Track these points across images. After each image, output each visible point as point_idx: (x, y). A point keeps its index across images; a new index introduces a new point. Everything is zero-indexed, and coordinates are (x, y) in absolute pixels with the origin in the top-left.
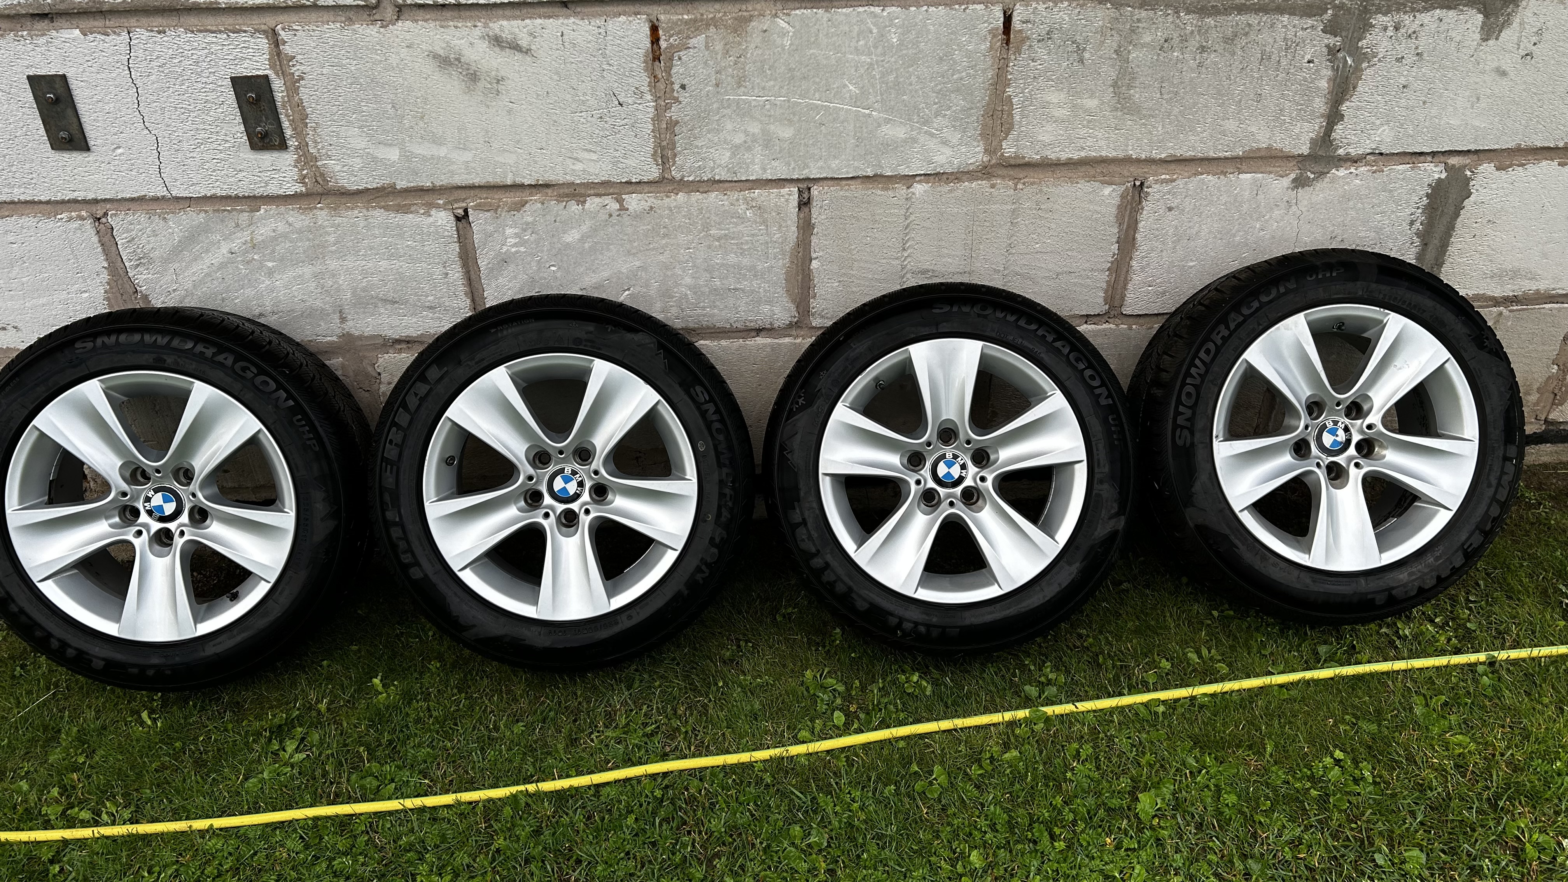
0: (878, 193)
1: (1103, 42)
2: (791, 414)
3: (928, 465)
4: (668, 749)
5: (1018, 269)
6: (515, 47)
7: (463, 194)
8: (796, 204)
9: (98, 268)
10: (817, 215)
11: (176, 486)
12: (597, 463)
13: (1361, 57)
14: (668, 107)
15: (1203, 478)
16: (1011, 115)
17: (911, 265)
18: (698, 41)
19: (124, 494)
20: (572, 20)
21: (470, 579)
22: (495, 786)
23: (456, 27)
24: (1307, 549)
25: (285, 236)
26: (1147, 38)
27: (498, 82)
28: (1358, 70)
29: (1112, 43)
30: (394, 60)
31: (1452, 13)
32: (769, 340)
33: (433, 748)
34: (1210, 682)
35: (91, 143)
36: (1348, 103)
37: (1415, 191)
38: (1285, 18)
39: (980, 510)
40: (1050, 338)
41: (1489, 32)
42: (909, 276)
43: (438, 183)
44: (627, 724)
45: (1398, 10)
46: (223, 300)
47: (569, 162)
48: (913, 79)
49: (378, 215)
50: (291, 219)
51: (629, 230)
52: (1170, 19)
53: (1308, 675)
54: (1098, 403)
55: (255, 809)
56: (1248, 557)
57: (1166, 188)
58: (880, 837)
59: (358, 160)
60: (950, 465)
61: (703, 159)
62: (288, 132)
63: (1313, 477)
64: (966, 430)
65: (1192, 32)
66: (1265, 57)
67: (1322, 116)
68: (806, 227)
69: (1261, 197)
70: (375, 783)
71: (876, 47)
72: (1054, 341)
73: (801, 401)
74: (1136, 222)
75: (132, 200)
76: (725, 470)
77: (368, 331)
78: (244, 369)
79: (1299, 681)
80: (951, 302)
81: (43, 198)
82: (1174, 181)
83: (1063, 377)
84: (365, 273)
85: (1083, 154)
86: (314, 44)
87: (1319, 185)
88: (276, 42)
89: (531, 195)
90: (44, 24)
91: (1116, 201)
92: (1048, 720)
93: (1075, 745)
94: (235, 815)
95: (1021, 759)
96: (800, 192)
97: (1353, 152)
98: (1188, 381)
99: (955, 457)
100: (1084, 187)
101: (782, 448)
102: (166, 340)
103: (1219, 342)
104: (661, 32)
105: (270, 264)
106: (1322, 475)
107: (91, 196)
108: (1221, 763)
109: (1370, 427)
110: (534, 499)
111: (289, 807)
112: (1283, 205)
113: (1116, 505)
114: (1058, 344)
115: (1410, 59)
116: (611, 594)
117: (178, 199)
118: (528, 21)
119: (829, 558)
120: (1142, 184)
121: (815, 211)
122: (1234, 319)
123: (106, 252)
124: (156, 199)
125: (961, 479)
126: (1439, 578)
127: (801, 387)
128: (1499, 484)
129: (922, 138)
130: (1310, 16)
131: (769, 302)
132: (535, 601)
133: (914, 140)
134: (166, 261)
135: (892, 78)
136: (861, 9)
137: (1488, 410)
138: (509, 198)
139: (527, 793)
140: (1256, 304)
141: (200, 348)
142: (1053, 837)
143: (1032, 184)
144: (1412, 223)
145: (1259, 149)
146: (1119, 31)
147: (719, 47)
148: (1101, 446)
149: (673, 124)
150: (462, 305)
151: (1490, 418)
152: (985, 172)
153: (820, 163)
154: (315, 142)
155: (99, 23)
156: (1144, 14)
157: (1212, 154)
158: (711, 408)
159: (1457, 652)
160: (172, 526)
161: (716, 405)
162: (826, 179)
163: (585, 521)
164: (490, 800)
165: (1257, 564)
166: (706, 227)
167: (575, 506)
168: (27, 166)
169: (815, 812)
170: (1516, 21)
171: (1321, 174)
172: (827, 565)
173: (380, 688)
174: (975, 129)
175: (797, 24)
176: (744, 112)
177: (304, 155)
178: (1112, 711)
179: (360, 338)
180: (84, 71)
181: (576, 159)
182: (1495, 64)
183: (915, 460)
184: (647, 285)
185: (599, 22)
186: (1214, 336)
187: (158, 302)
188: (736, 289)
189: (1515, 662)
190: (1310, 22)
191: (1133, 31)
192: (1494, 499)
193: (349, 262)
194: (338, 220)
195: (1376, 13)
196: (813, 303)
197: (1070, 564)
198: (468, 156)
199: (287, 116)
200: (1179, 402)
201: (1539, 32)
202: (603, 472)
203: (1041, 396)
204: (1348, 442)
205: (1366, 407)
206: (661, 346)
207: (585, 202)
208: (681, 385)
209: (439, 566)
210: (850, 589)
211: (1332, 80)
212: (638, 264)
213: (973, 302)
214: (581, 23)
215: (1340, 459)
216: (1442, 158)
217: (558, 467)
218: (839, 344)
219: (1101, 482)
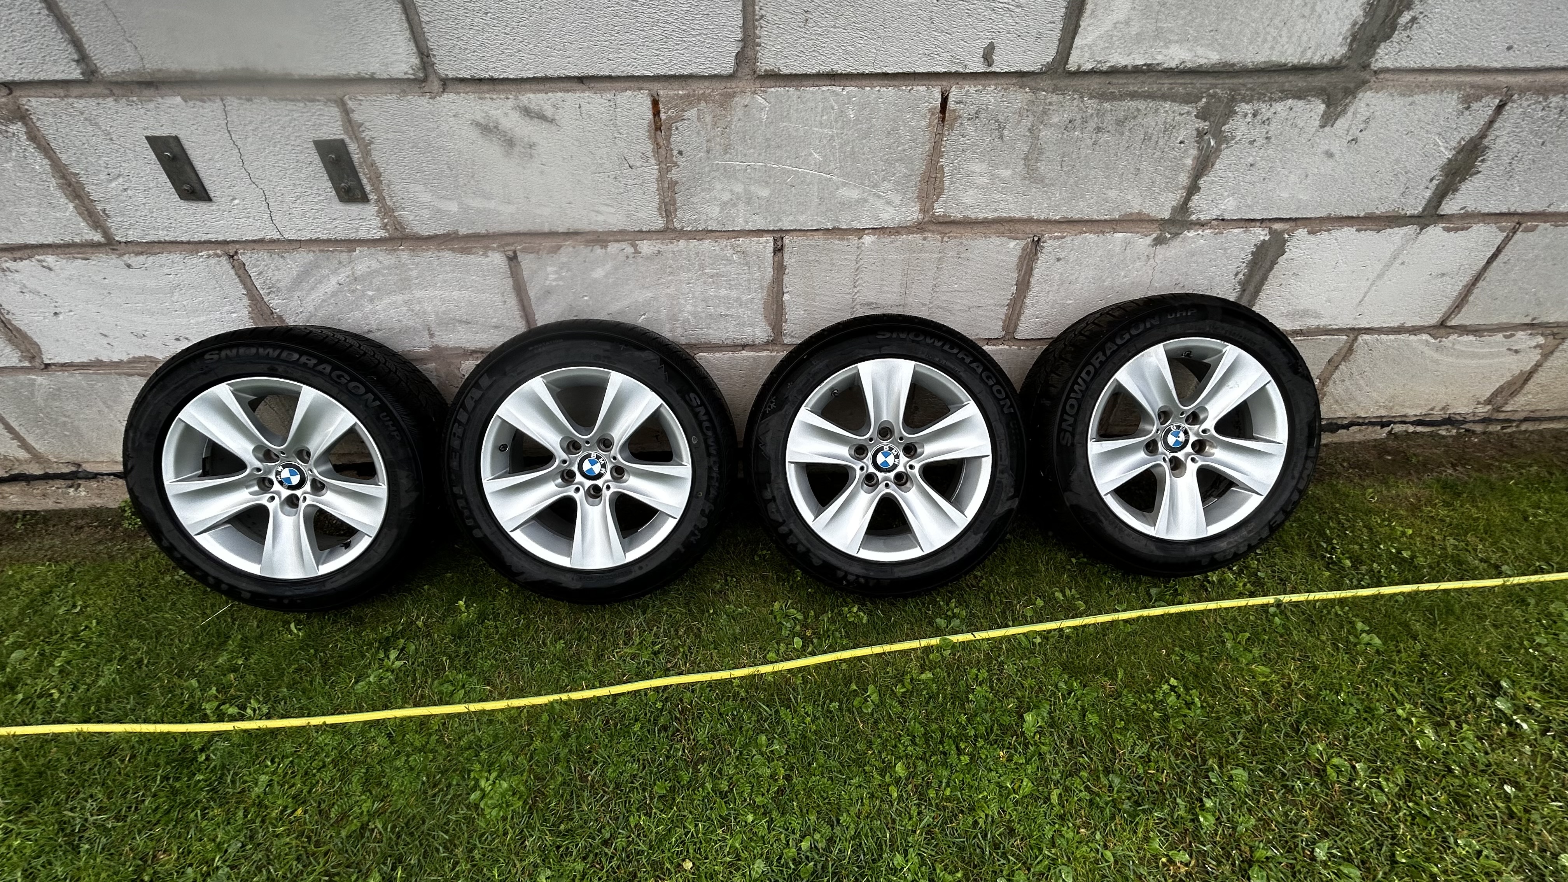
0: (836, 243)
1: (1019, 122)
2: (765, 415)
3: (870, 455)
4: (669, 665)
5: (940, 304)
6: (542, 117)
7: (510, 240)
8: (771, 250)
9: (239, 294)
10: (788, 259)
11: (299, 463)
12: (615, 450)
13: (1222, 139)
14: (669, 170)
15: (1080, 469)
16: (942, 182)
17: (860, 299)
18: (692, 113)
19: (259, 470)
20: (587, 94)
21: (520, 538)
22: (538, 694)
23: (492, 99)
24: (1153, 523)
25: (378, 272)
26: (1055, 119)
27: (531, 147)
28: (1218, 150)
29: (1027, 122)
30: (445, 128)
31: (1301, 103)
32: (752, 353)
33: (496, 660)
34: (1073, 617)
35: (212, 195)
36: (1205, 178)
37: (1243, 249)
38: (1167, 105)
39: (908, 490)
40: (968, 360)
41: (1328, 120)
42: (858, 307)
43: (491, 231)
44: (641, 643)
45: (1259, 99)
46: (339, 320)
47: (593, 214)
48: (866, 149)
49: (447, 256)
50: (381, 259)
51: (642, 269)
52: (1076, 103)
53: (1145, 613)
54: (1002, 411)
55: (359, 710)
56: (1109, 529)
57: (1057, 243)
58: (826, 747)
59: (426, 211)
60: (886, 455)
61: (699, 213)
62: (368, 188)
63: (1159, 469)
64: (899, 428)
65: (1092, 115)
66: (1147, 138)
67: (1184, 188)
68: (780, 268)
69: (1128, 251)
70: (451, 688)
71: (836, 122)
72: (971, 362)
73: (772, 405)
74: (1032, 269)
75: (254, 241)
76: (713, 459)
77: (451, 344)
78: (339, 377)
79: (1139, 618)
80: (891, 330)
81: (184, 239)
82: (1064, 237)
83: (976, 391)
84: (443, 301)
85: (996, 215)
86: (377, 113)
87: (1173, 243)
88: (346, 112)
89: (565, 240)
90: (151, 92)
91: (1018, 253)
92: (954, 646)
93: (975, 671)
94: (344, 713)
95: (933, 680)
96: (775, 240)
97: (1203, 217)
98: (1072, 395)
99: (891, 449)
100: (995, 241)
101: (758, 442)
102: (277, 352)
103: (1098, 366)
104: (661, 106)
105: (370, 293)
106: (1166, 467)
107: (221, 238)
108: (1085, 686)
109: (1204, 431)
110: (568, 477)
111: (386, 708)
112: (1144, 258)
113: (1012, 490)
114: (974, 365)
115: (1261, 141)
116: (626, 549)
117: (290, 241)
118: (550, 94)
119: (792, 526)
120: (1039, 239)
121: (786, 256)
122: (1110, 348)
123: (243, 282)
124: (272, 241)
125: (895, 466)
126: (1249, 545)
127: (773, 395)
128: (1300, 477)
129: (871, 199)
130: (1187, 102)
131: (752, 325)
132: (569, 554)
133: (866, 201)
134: (290, 290)
135: (848, 148)
136: (825, 88)
137: (1297, 421)
138: (548, 243)
139: (561, 702)
140: (1127, 336)
141: (304, 359)
142: (960, 752)
143: (955, 237)
144: (1237, 274)
145: (1131, 214)
146: (1034, 113)
147: (708, 119)
148: (1003, 445)
149: (673, 184)
150: (520, 325)
151: (1298, 427)
152: (919, 227)
153: (791, 218)
154: (390, 196)
155: (196, 91)
156: (1055, 98)
157: (1095, 217)
158: (702, 411)
159: (1252, 595)
160: (298, 493)
161: (706, 408)
162: (795, 230)
163: (607, 494)
164: (533, 706)
165: (1117, 535)
166: (702, 267)
167: (599, 482)
168: (165, 213)
169: (778, 723)
170: (1351, 110)
171: (1176, 235)
172: (791, 532)
173: (463, 609)
174: (913, 192)
175: (772, 100)
176: (729, 174)
177: (383, 206)
178: (1001, 640)
179: (446, 349)
180: (192, 133)
181: (597, 212)
182: (1326, 147)
183: (860, 451)
184: (658, 311)
185: (609, 96)
186: (1093, 361)
187: (291, 321)
188: (726, 315)
189: (1297, 604)
190: (1187, 108)
191: (1045, 112)
192: (1296, 488)
193: (430, 292)
194: (417, 260)
195: (1241, 102)
196: (785, 326)
197: (975, 534)
198: (511, 209)
199: (365, 174)
200: (1064, 411)
201: (1367, 121)
202: (619, 457)
203: (959, 405)
204: (1187, 441)
205: (1202, 417)
206: (662, 361)
207: (606, 247)
208: (678, 392)
209: (495, 529)
210: (808, 550)
211: (1197, 159)
212: (650, 295)
213: (908, 330)
214: (594, 96)
215: (1180, 455)
216: (1268, 224)
217: (586, 453)
218: (803, 361)
219: (1002, 472)
